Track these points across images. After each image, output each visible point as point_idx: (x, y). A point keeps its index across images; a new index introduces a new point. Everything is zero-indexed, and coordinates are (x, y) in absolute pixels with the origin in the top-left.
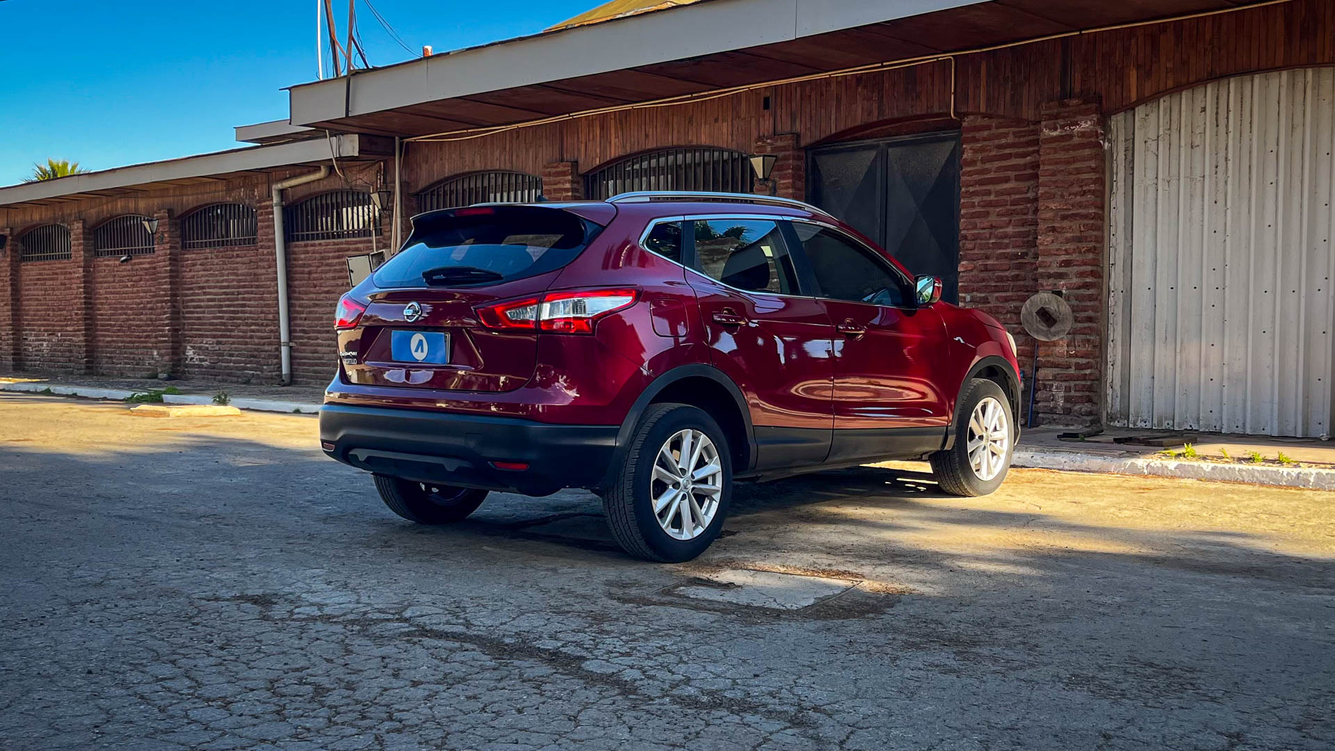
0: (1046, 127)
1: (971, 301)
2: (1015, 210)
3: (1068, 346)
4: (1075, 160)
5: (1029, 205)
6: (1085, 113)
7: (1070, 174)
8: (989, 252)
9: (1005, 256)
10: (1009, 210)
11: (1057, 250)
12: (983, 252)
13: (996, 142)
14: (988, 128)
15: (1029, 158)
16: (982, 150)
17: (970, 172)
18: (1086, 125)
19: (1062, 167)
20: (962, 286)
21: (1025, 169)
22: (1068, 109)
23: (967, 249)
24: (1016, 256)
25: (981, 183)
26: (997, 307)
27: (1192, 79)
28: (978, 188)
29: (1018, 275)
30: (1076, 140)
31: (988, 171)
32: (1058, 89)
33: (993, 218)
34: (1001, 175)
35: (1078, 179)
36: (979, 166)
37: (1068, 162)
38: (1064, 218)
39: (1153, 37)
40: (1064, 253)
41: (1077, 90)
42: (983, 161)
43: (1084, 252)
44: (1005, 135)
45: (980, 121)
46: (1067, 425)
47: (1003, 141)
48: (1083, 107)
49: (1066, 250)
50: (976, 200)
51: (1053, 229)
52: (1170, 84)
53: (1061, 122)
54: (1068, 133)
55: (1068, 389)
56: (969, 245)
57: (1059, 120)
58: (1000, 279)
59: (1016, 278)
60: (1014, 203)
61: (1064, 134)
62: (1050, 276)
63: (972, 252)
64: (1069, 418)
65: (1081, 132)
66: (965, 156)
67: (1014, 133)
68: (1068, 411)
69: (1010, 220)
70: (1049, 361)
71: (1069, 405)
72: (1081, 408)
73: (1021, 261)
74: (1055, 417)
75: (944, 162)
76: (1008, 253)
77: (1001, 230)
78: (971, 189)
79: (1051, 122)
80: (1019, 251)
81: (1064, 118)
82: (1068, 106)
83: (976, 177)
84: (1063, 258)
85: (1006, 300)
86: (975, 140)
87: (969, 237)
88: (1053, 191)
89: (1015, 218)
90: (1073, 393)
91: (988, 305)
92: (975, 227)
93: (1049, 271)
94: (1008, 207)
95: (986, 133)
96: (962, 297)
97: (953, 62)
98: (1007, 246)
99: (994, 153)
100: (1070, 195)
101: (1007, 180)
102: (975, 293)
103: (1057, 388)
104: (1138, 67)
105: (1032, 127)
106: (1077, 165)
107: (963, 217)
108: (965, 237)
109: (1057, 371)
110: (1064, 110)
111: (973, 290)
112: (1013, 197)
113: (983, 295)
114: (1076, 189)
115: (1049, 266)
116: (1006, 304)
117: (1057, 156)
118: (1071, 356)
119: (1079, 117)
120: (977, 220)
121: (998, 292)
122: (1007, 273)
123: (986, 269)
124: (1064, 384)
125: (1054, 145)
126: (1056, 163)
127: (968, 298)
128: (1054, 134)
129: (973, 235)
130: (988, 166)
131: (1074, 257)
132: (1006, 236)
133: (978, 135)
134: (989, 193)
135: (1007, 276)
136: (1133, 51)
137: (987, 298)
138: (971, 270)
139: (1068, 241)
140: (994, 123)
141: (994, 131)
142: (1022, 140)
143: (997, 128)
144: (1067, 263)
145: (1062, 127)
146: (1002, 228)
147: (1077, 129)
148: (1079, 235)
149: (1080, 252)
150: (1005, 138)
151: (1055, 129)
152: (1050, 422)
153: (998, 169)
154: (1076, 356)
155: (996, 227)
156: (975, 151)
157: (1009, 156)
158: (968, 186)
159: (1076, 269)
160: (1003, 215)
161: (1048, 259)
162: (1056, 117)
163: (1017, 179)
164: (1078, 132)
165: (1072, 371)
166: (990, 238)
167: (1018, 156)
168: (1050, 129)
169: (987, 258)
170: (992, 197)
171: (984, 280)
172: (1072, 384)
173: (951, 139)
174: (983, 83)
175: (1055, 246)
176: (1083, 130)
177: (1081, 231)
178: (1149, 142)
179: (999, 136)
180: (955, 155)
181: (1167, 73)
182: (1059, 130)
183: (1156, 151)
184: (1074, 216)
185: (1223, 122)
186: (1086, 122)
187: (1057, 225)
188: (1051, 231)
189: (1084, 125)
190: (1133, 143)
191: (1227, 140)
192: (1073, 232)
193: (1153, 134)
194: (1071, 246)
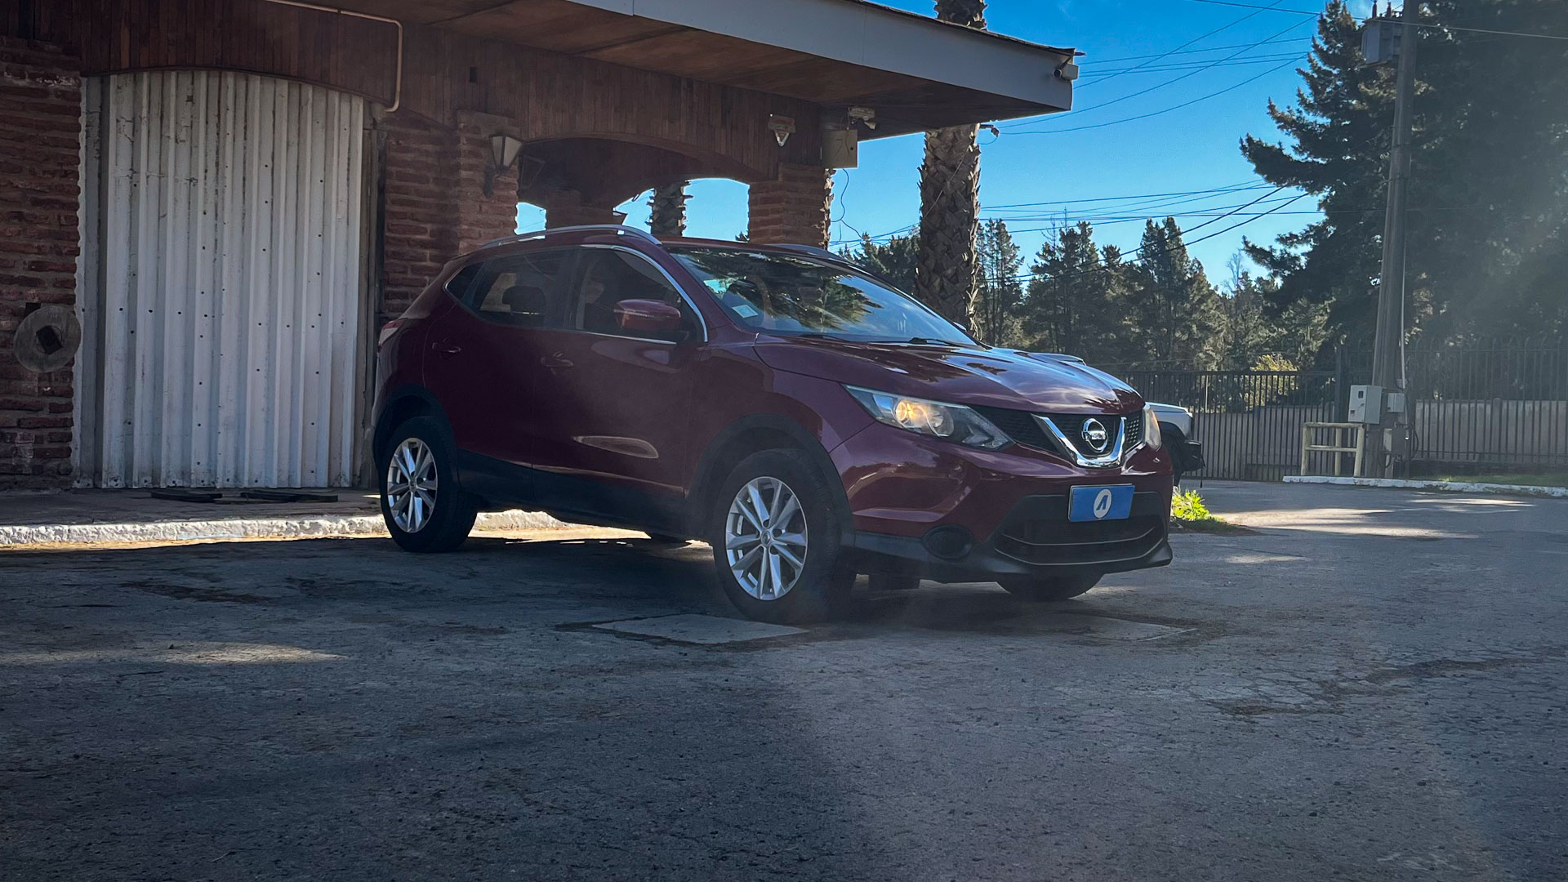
0: (8, 69)
3: (40, 380)
4: (52, 127)
6: (66, 66)
7: (47, 144)
11: (25, 246)
18: (67, 83)
19: (32, 133)
22: (41, 54)
27: (199, 62)
30: (53, 100)
32: (15, 19)
35: (58, 154)
37: (43, 127)
38: (36, 203)
40: (36, 251)
41: (44, 30)
43: (66, 253)
46: (38, 489)
48: (62, 57)
49: (39, 248)
51: (20, 216)
52: (172, 60)
53: (30, 69)
54: (40, 86)
55: (39, 440)
57: (27, 67)
61: (34, 86)
62: (12, 281)
64: (40, 479)
65: (61, 91)
68: (38, 470)
70: (10, 401)
71: (38, 462)
72: (59, 465)
74: (18, 478)
79: (14, 65)
81: (34, 64)
82: (42, 50)
84: (34, 258)
90: (46, 445)
93: (11, 273)
100: (44, 172)
103: (23, 438)
104: (131, 26)
106: (55, 134)
109: (21, 414)
110: (34, 53)
114: (53, 166)
115: (13, 267)
117: (26, 115)
118: (45, 394)
119: (55, 70)
124: (34, 433)
125: (23, 99)
126: (23, 125)
128: (21, 83)
131: (50, 258)
136: (124, 3)
139: (41, 235)
144: (39, 266)
145: (33, 77)
147: (54, 85)
148: (57, 229)
149: (60, 253)
151: (23, 78)
152: (11, 488)
154: (52, 394)
159: (52, 275)
161: (11, 257)
162: (24, 61)
164: (56, 90)
165: (44, 414)
168: (15, 75)
172: (45, 432)
175: (21, 240)
176: (63, 88)
177: (61, 225)
178: (123, 122)
181: (169, 44)
182: (27, 80)
183: (130, 136)
184: (50, 203)
185: (213, 120)
186: (66, 79)
187: (25, 211)
188: (16, 217)
189: (64, 82)
190: (100, 119)
191: (218, 141)
192: (50, 224)
193: (127, 113)
194: (46, 244)
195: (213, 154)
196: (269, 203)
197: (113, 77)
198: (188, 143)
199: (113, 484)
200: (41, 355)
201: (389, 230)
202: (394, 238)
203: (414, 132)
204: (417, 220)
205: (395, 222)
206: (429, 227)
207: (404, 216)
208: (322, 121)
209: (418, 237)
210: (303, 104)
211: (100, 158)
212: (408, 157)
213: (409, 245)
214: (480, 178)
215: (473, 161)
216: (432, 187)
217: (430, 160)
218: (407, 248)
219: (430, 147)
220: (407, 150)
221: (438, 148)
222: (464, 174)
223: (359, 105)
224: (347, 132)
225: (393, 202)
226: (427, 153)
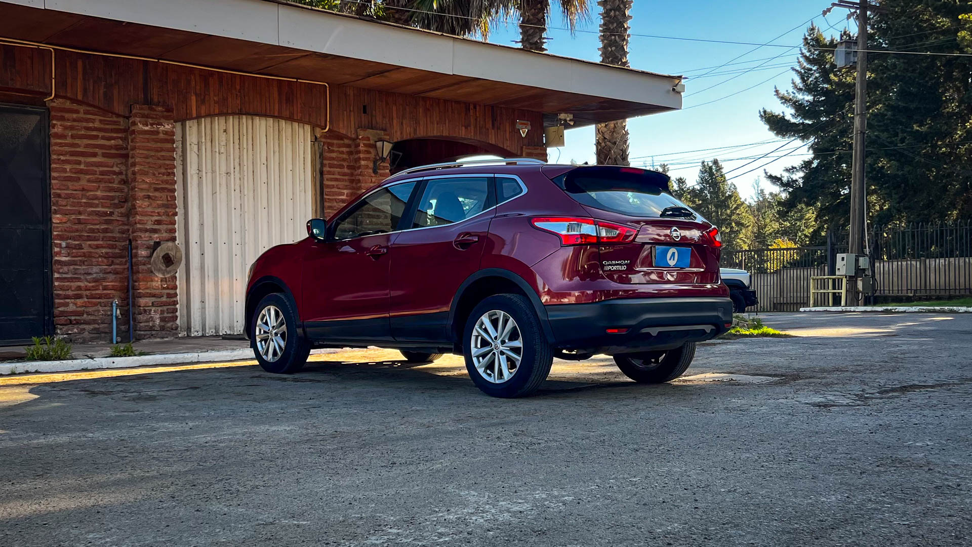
0: (140, 122)
1: (66, 247)
2: (103, 179)
3: (161, 281)
4: (162, 150)
5: (114, 176)
6: (167, 118)
7: (159, 159)
8: (82, 209)
9: (98, 214)
10: (98, 178)
11: (152, 212)
12: (74, 208)
13: (85, 124)
14: (77, 112)
15: (113, 141)
16: (72, 128)
17: (61, 143)
18: (168, 127)
19: (153, 154)
20: (57, 235)
21: (110, 149)
22: (155, 113)
23: (60, 206)
24: (105, 214)
25: (73, 154)
26: (91, 252)
27: (230, 111)
28: (68, 157)
29: (107, 228)
30: (161, 136)
31: (78, 146)
32: (141, 96)
33: (83, 183)
34: (91, 150)
35: (165, 164)
36: (69, 140)
37: (157, 150)
38: (156, 190)
39: (206, 77)
40: (157, 214)
41: (156, 100)
42: (73, 137)
43: (171, 215)
44: (93, 121)
45: (68, 104)
46: (163, 338)
47: (91, 125)
48: (165, 113)
49: (158, 213)
50: (68, 167)
51: (149, 197)
52: (217, 111)
53: (150, 121)
54: (155, 129)
55: (162, 312)
56: (62, 202)
57: (149, 119)
58: (92, 231)
59: (106, 231)
60: (102, 173)
61: (152, 130)
62: (146, 230)
63: (65, 208)
64: (164, 332)
65: (165, 131)
66: (53, 131)
67: (101, 121)
68: (162, 328)
69: (99, 186)
70: (148, 293)
71: (162, 324)
72: (172, 325)
73: (109, 218)
74: (154, 332)
75: (30, 131)
76: (99, 211)
77: (92, 193)
78: (62, 158)
79: (143, 119)
80: (108, 210)
81: (152, 118)
82: (155, 111)
83: (67, 149)
84: (157, 218)
85: (98, 247)
86: (62, 119)
87: (63, 196)
88: (146, 170)
89: (103, 185)
90: (166, 315)
91: (82, 251)
92: (68, 189)
93: (146, 227)
94: (96, 176)
95: (75, 116)
96: (57, 244)
97: (53, 54)
98: (97, 206)
99: (83, 132)
100: (159, 174)
101: (95, 155)
102: (69, 241)
103: (155, 312)
104: (196, 95)
105: (115, 119)
106: (163, 154)
107: (55, 178)
108: (59, 196)
109: (154, 299)
110: (152, 112)
111: (68, 238)
112: (101, 169)
113: (77, 243)
114: (163, 170)
115: (146, 224)
116: (98, 251)
117: (149, 145)
118: (164, 288)
119: (162, 120)
120: (69, 184)
121: (90, 240)
122: (97, 227)
123: (79, 222)
124: (160, 309)
125: (147, 136)
126: (148, 150)
127: (64, 244)
128: (146, 128)
129: (66, 194)
130: (77, 141)
131: (164, 218)
132: (96, 198)
133: (67, 115)
134: (79, 163)
135: (98, 229)
136: (193, 83)
137: (81, 245)
138: (65, 223)
139: (159, 206)
140: (82, 109)
141: (81, 115)
142: (107, 127)
143: (85, 113)
144: (159, 222)
145: (152, 125)
146: (91, 191)
147: (162, 128)
148: (166, 203)
149: (168, 215)
150: (93, 123)
151: (147, 126)
152: (150, 337)
153: (87, 146)
154: (167, 288)
155: (88, 191)
156: (66, 128)
157: (96, 137)
158: (59, 155)
159: (165, 227)
160: (93, 182)
161: (145, 218)
162: (147, 117)
163: (105, 155)
164: (163, 131)
165: (164, 299)
166: (82, 199)
167: (103, 138)
168: (143, 125)
169: (80, 213)
170: (82, 167)
171: (77, 231)
172: (165, 308)
173: (36, 113)
174: (80, 76)
175: (150, 209)
177: (168, 201)
178: (193, 145)
179: (88, 121)
180: (44, 128)
181: (215, 103)
182: (149, 126)
183: (197, 152)
184: (163, 189)
185: (237, 141)
186: (168, 125)
187: (151, 194)
188: (146, 198)
189: (167, 126)
190: (182, 144)
191: (240, 152)
192: (162, 200)
193: (195, 140)
194: (161, 210)
195: (237, 160)
196: (266, 184)
197: (187, 122)
198: (225, 153)
199: (196, 334)
200: (164, 268)
201: (327, 195)
202: (328, 199)
203: (335, 142)
204: (339, 188)
205: (329, 190)
206: (345, 191)
207: (333, 186)
208: (290, 138)
209: (340, 197)
210: (280, 130)
211: (183, 165)
212: (334, 155)
213: (336, 202)
214: (371, 165)
215: (367, 156)
216: (346, 170)
217: (345, 156)
218: (335, 204)
219: (344, 149)
220: (333, 151)
221: (348, 149)
222: (363, 163)
223: (308, 128)
224: (303, 143)
225: (327, 180)
226: (342, 153)
